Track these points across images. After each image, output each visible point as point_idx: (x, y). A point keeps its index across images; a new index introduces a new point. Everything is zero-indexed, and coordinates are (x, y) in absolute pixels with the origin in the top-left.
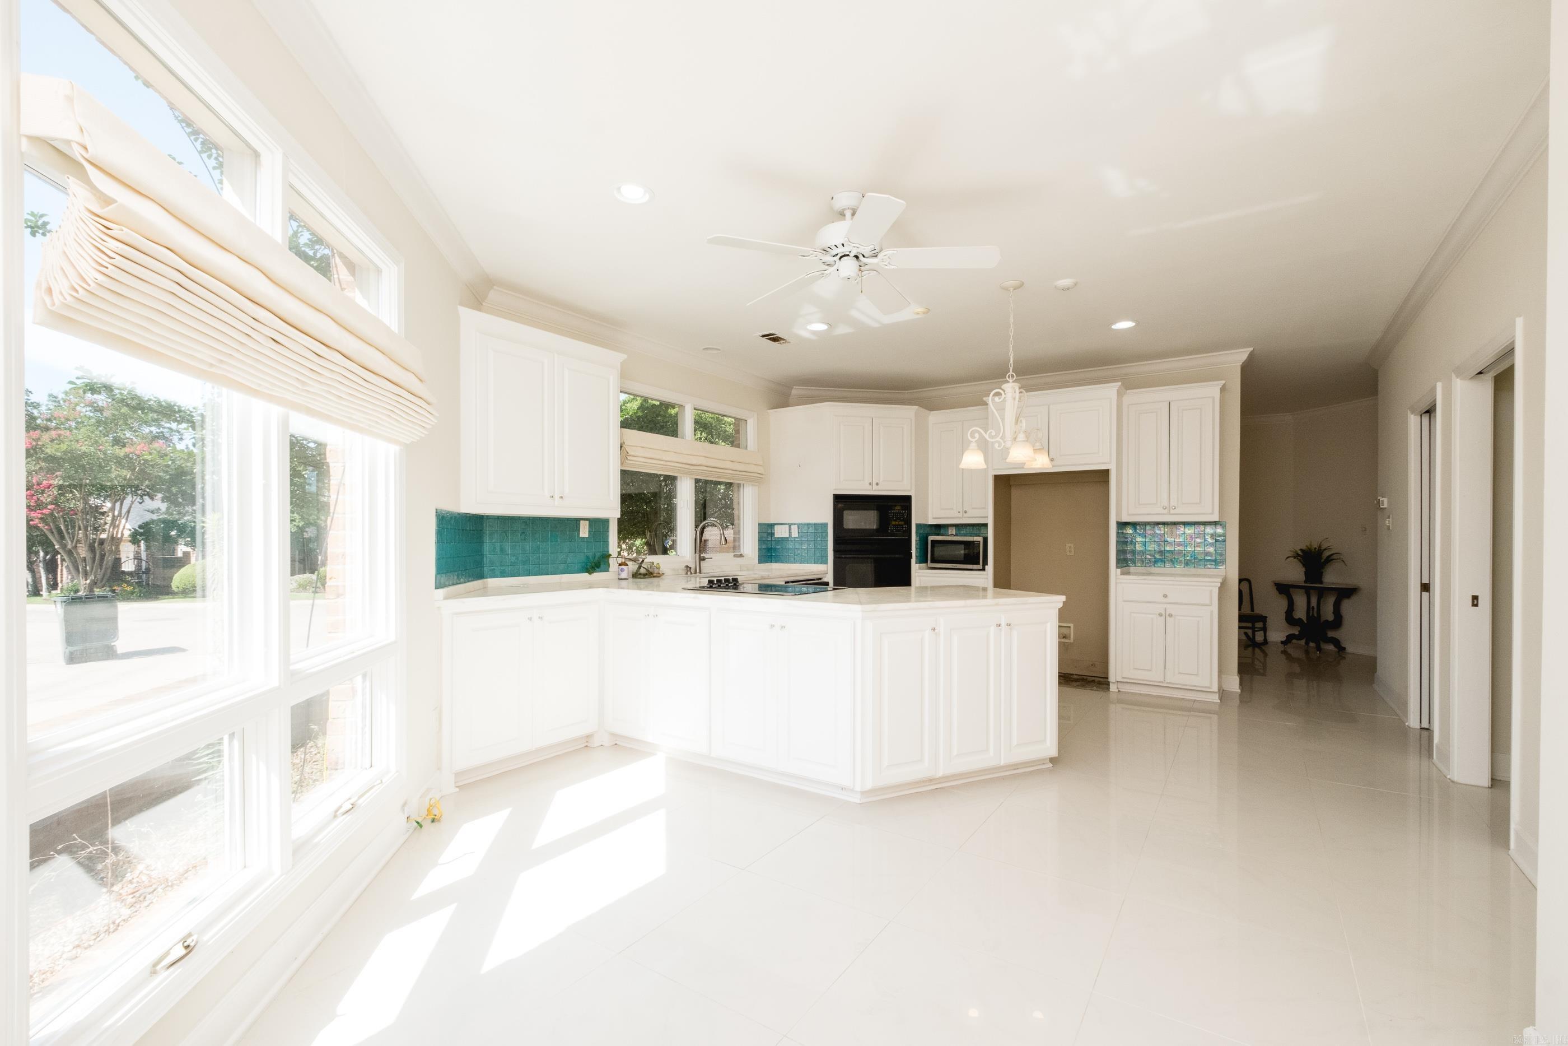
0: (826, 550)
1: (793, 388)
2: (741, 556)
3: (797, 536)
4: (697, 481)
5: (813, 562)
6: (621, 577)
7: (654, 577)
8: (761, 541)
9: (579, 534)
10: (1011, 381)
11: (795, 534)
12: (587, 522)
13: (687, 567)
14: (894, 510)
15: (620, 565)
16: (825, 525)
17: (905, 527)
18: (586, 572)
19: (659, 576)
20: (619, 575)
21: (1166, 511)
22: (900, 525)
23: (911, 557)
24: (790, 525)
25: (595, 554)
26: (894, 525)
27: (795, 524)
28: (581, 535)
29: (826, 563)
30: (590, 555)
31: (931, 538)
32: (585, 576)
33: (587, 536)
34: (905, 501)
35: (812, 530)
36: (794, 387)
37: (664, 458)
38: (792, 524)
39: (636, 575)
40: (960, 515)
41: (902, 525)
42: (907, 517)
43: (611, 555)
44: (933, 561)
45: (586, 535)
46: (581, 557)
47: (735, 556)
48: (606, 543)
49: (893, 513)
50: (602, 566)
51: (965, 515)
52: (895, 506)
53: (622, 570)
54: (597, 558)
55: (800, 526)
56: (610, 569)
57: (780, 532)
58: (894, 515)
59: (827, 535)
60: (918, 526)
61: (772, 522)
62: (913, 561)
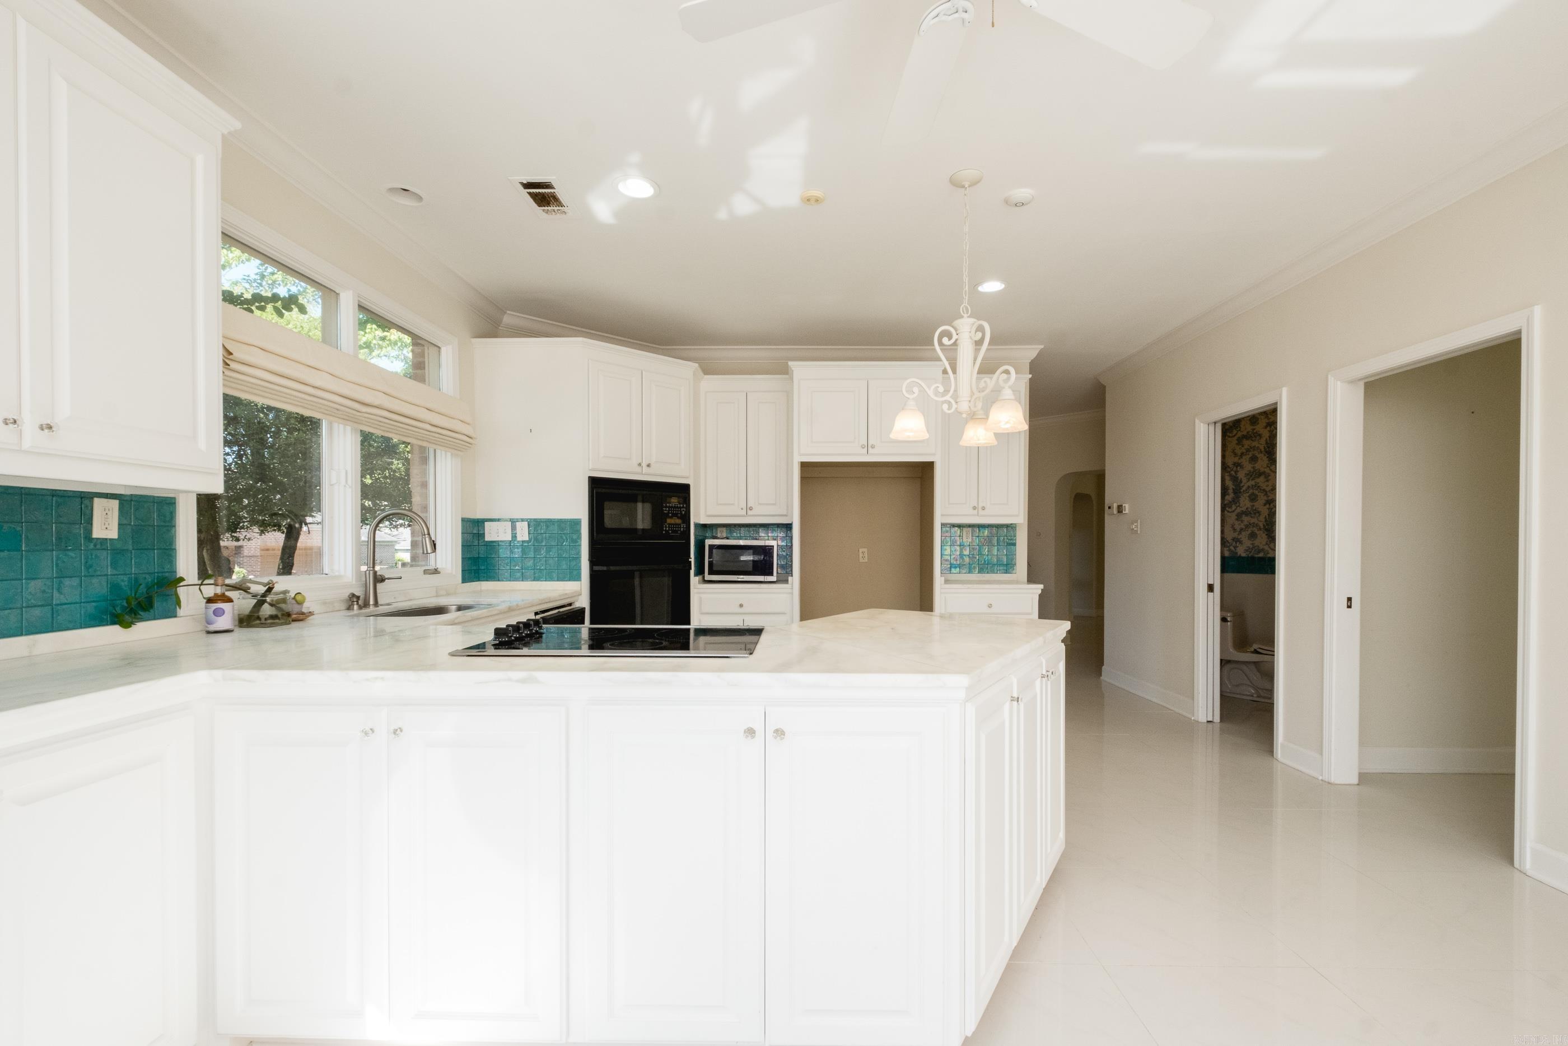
0: (578, 558)
1: (505, 313)
2: (436, 571)
3: (527, 539)
4: (366, 438)
5: (556, 579)
6: (212, 628)
7: (294, 620)
8: (466, 546)
9: (89, 531)
10: (965, 315)
11: (523, 534)
12: (115, 504)
13: (353, 595)
14: (670, 503)
15: (210, 601)
16: (577, 523)
17: (684, 525)
18: (113, 623)
19: (302, 617)
20: (209, 622)
21: (976, 512)
22: (676, 524)
23: (690, 568)
24: (513, 522)
25: (136, 579)
26: (669, 524)
27: (523, 520)
28: (98, 533)
29: (578, 578)
30: (124, 582)
31: (709, 542)
32: (110, 635)
33: (116, 537)
34: (683, 491)
35: (555, 529)
36: (508, 312)
37: (311, 381)
38: (517, 520)
39: (248, 620)
40: (744, 512)
41: (680, 525)
42: (686, 512)
43: (182, 579)
44: (711, 573)
45: (113, 534)
46: (99, 587)
47: (426, 572)
48: (168, 551)
49: (669, 507)
50: (156, 604)
51: (750, 513)
52: (671, 497)
53: (218, 613)
54: (142, 589)
55: (532, 524)
56: (181, 612)
57: (494, 533)
58: (669, 510)
59: (579, 537)
60: (697, 525)
61: (479, 516)
62: (692, 572)
